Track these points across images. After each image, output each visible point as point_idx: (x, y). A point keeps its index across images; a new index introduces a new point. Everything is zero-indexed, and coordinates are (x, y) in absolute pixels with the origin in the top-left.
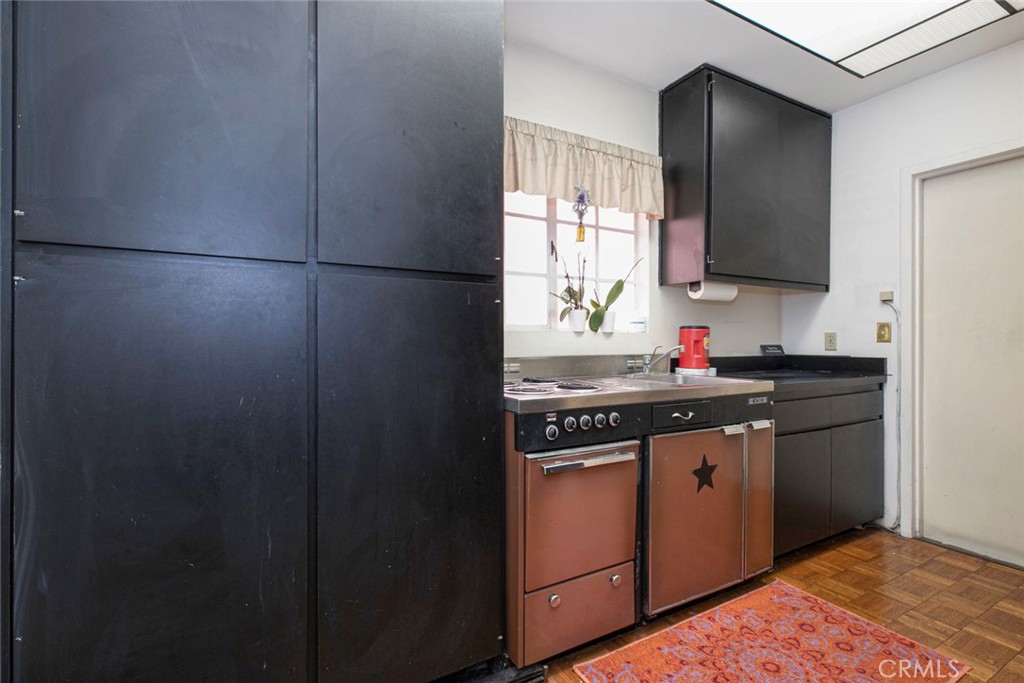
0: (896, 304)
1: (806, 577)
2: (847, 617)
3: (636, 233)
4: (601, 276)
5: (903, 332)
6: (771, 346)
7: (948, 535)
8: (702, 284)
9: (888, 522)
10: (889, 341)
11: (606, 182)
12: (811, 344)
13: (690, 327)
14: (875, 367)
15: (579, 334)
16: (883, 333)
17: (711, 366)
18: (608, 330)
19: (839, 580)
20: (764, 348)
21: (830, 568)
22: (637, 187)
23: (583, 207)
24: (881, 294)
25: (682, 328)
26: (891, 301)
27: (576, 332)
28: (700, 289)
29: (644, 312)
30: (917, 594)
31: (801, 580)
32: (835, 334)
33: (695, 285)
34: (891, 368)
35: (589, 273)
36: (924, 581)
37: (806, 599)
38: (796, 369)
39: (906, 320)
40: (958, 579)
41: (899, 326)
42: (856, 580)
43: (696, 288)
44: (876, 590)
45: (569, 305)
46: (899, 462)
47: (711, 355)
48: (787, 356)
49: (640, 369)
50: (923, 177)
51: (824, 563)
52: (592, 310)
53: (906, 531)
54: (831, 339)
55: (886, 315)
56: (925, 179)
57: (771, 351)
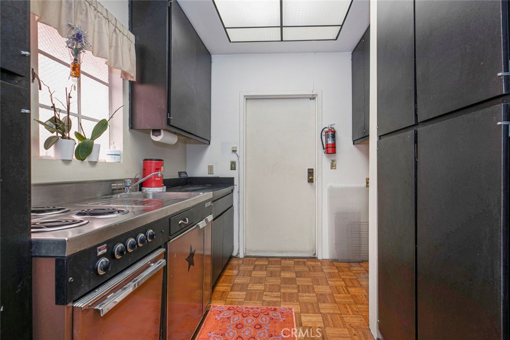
0: (238, 152)
1: (221, 296)
2: (249, 309)
3: (110, 85)
4: (83, 114)
5: (240, 166)
6: (183, 172)
7: (254, 252)
8: (162, 132)
9: (235, 254)
10: (235, 169)
11: (96, 34)
12: (202, 171)
13: (151, 160)
14: (229, 182)
15: (67, 162)
16: (233, 166)
17: (164, 185)
18: (94, 160)
19: (234, 291)
20: (180, 173)
21: (227, 286)
22: (119, 49)
23: (79, 46)
24: (233, 147)
25: (145, 160)
26: (236, 151)
27: (63, 160)
28: (160, 135)
29: (119, 147)
30: (260, 283)
31: (220, 299)
32: (213, 166)
33: (157, 132)
34: (236, 182)
35: (74, 109)
36: (259, 276)
37: (229, 309)
38: (194, 184)
39: (241, 160)
40: (266, 270)
41: (239, 163)
42: (240, 287)
43: (157, 134)
44: (248, 289)
45: (55, 134)
46: (239, 225)
47: (164, 178)
48: (189, 178)
49: (121, 190)
50: (247, 97)
51: (223, 284)
52: (78, 142)
53: (241, 256)
54: (211, 168)
55: (234, 158)
56: (248, 98)
57: (183, 175)
